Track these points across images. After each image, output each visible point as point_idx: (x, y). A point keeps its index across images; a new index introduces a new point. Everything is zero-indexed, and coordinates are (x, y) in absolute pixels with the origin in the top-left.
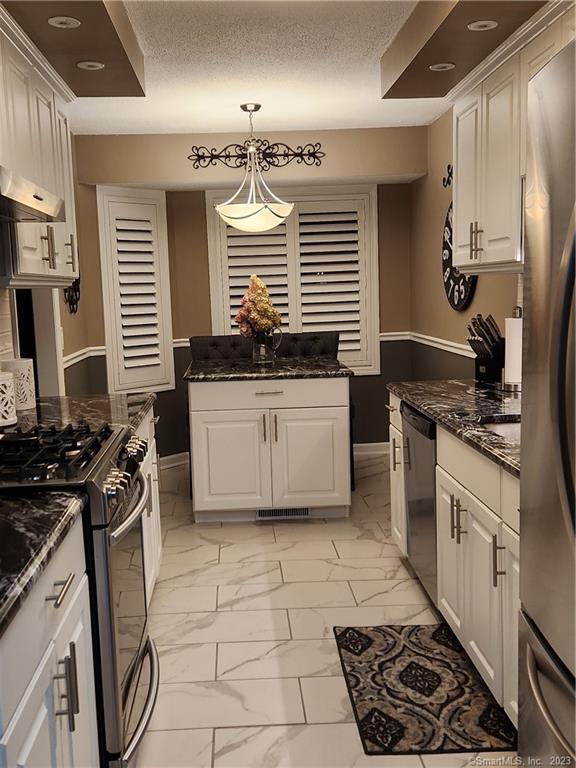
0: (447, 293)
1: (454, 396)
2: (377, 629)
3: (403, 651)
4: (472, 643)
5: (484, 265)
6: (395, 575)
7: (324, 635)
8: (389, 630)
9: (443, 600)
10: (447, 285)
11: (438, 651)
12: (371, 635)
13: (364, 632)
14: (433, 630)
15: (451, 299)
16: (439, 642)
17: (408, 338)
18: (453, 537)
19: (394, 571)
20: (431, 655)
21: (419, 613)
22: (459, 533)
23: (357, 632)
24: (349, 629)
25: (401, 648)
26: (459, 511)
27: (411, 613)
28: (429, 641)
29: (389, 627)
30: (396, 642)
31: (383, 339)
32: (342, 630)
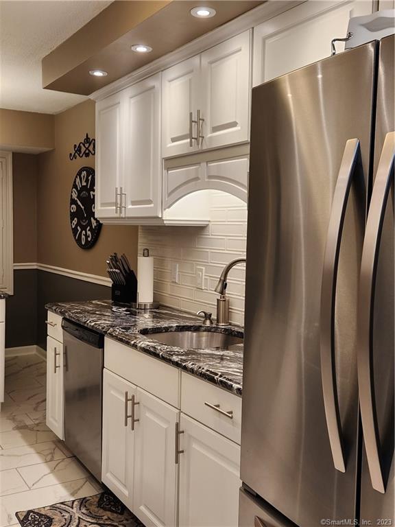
0: (75, 236)
1: (107, 314)
2: (53, 507)
3: (79, 523)
4: (142, 508)
5: (128, 218)
6: (53, 457)
7: (9, 522)
8: (62, 506)
9: (108, 475)
10: (75, 231)
11: (105, 517)
12: (49, 514)
13: (43, 512)
14: (97, 500)
15: (79, 241)
16: (105, 509)
17: (35, 267)
18: (126, 425)
19: (51, 453)
20: (101, 522)
21: (82, 487)
22: (133, 421)
23: (38, 514)
24: (29, 512)
25: (77, 521)
26: (134, 404)
27: (76, 488)
28: (96, 509)
29: (62, 503)
30: (71, 516)
31: (16, 268)
32: (25, 514)
